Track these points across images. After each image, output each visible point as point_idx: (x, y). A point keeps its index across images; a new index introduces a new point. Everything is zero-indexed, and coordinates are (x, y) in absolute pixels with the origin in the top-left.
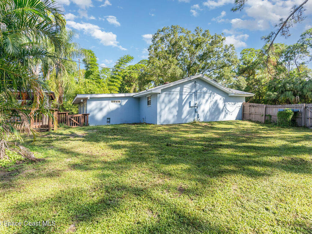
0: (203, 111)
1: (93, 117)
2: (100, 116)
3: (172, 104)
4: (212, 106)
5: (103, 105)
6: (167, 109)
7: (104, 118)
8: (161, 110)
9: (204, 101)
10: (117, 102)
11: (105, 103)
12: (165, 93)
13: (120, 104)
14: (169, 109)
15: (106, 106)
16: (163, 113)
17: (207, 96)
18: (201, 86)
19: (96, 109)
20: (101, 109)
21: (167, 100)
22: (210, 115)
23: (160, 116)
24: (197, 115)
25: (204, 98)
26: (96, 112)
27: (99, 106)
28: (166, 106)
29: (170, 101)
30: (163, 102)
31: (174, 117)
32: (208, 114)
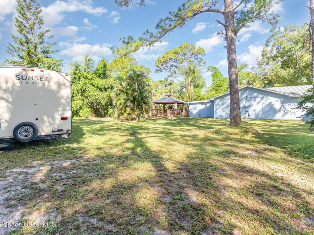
0: (254, 110)
1: (192, 112)
2: (195, 112)
3: (225, 106)
4: (265, 107)
5: (196, 107)
6: (221, 108)
7: (197, 113)
8: (216, 109)
9: (255, 103)
10: (204, 105)
11: (197, 105)
12: (219, 100)
13: (206, 106)
14: (223, 109)
15: (197, 107)
16: (218, 111)
17: (258, 100)
18: (251, 92)
19: (193, 109)
20: (195, 109)
21: (220, 103)
22: (262, 114)
23: (216, 113)
24: (248, 113)
25: (255, 100)
26: (193, 110)
27: (194, 107)
28: (220, 107)
29: (223, 104)
30: (218, 104)
31: (226, 114)
32: (261, 113)
